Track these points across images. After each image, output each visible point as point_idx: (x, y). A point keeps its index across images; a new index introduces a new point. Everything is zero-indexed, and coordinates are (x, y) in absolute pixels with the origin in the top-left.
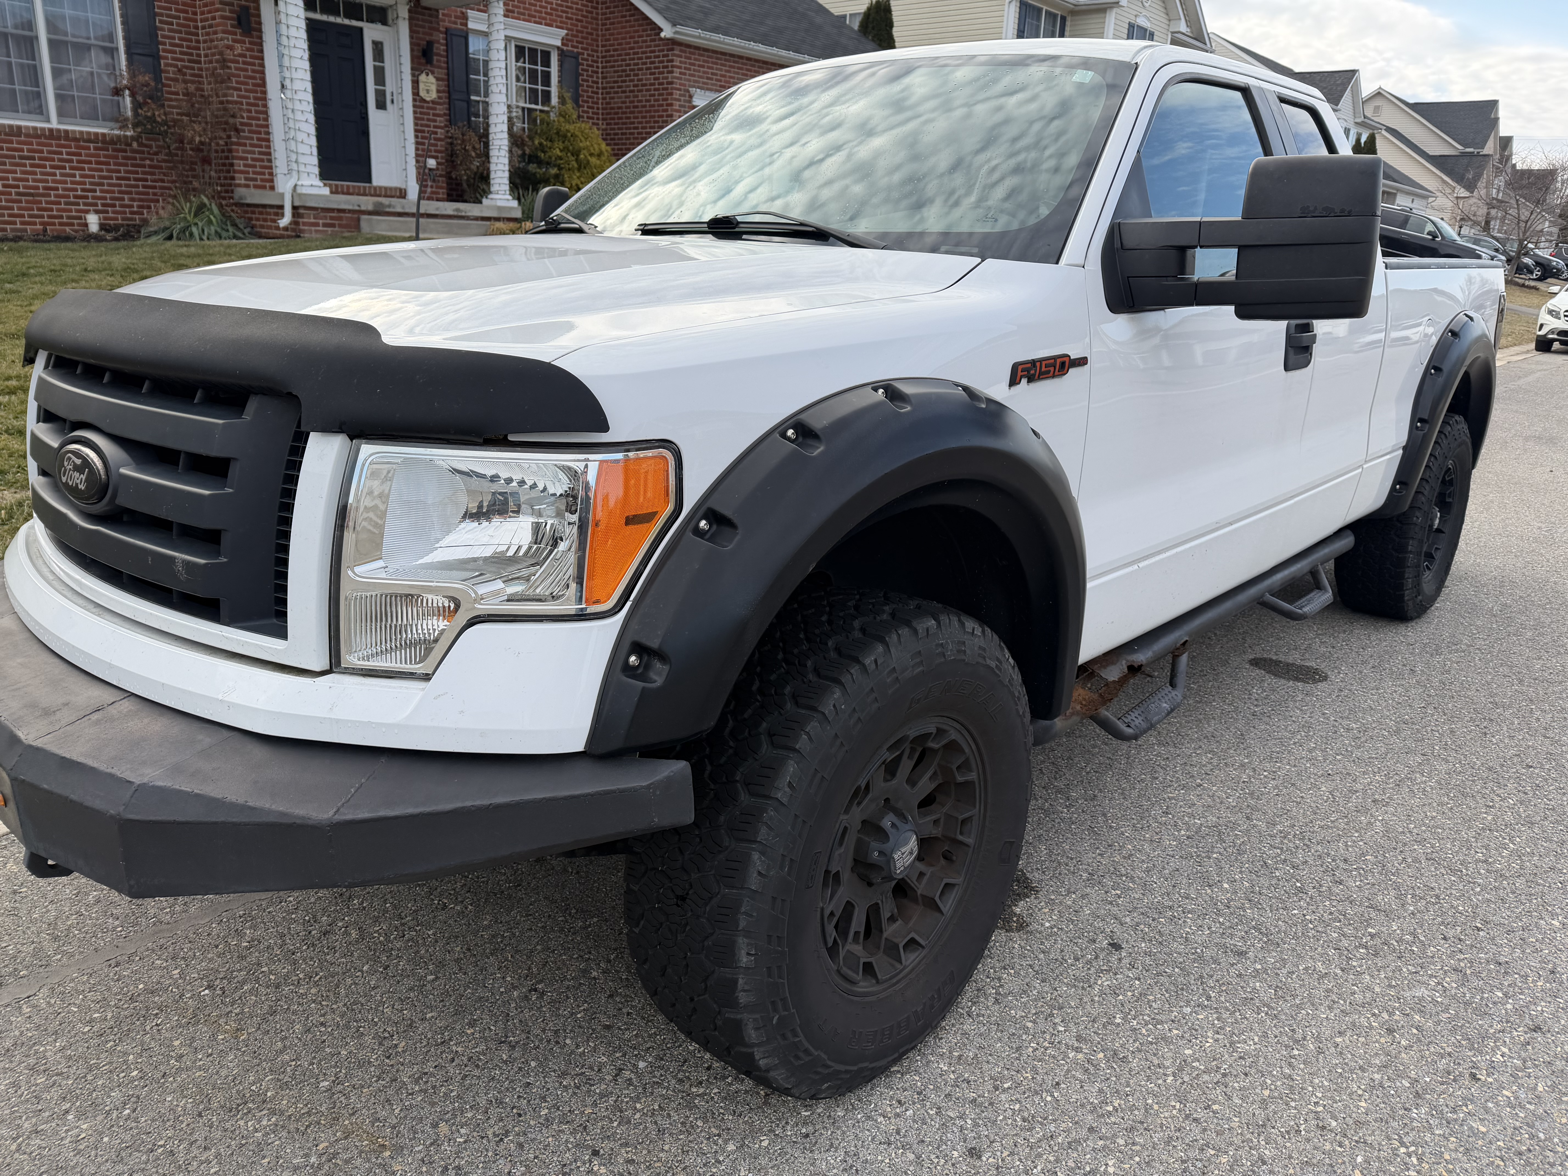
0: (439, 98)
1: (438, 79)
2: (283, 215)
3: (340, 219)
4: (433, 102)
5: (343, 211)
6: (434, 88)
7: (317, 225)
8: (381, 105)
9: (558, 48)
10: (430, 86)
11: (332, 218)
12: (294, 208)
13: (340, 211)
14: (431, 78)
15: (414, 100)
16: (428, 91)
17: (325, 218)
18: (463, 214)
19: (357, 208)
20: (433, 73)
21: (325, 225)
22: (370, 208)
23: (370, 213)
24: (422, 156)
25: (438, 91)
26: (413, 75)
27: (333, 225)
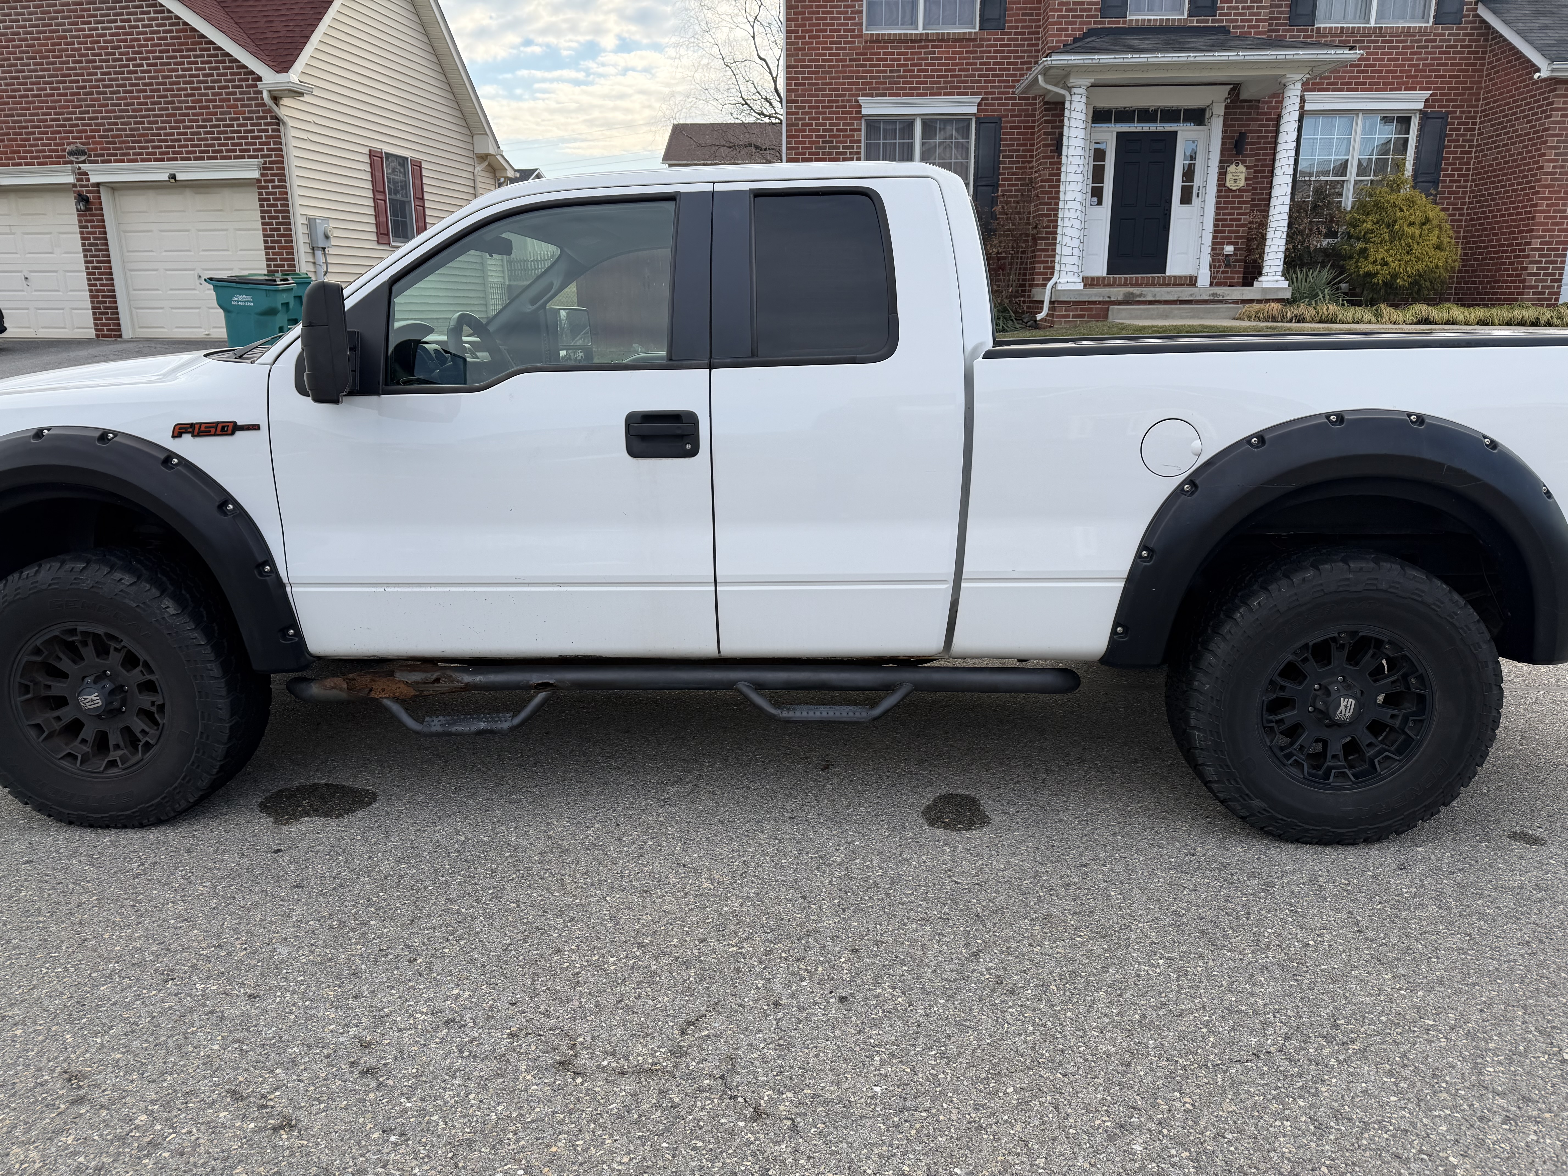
0: (1248, 185)
1: (1248, 167)
2: (1042, 309)
3: (1091, 309)
4: (1240, 190)
5: (1094, 302)
6: (1243, 177)
7: (1068, 316)
8: (1186, 199)
9: (1420, 110)
10: (1238, 176)
11: (1082, 309)
12: (1052, 302)
13: (1090, 302)
14: (1241, 168)
15: (1219, 191)
16: (1235, 181)
17: (1076, 310)
18: (1221, 298)
19: (1108, 299)
20: (1243, 162)
21: (1074, 316)
22: (1120, 298)
23: (1120, 303)
24: (1218, 243)
25: (1247, 179)
26: (1220, 167)
27: (1083, 316)
